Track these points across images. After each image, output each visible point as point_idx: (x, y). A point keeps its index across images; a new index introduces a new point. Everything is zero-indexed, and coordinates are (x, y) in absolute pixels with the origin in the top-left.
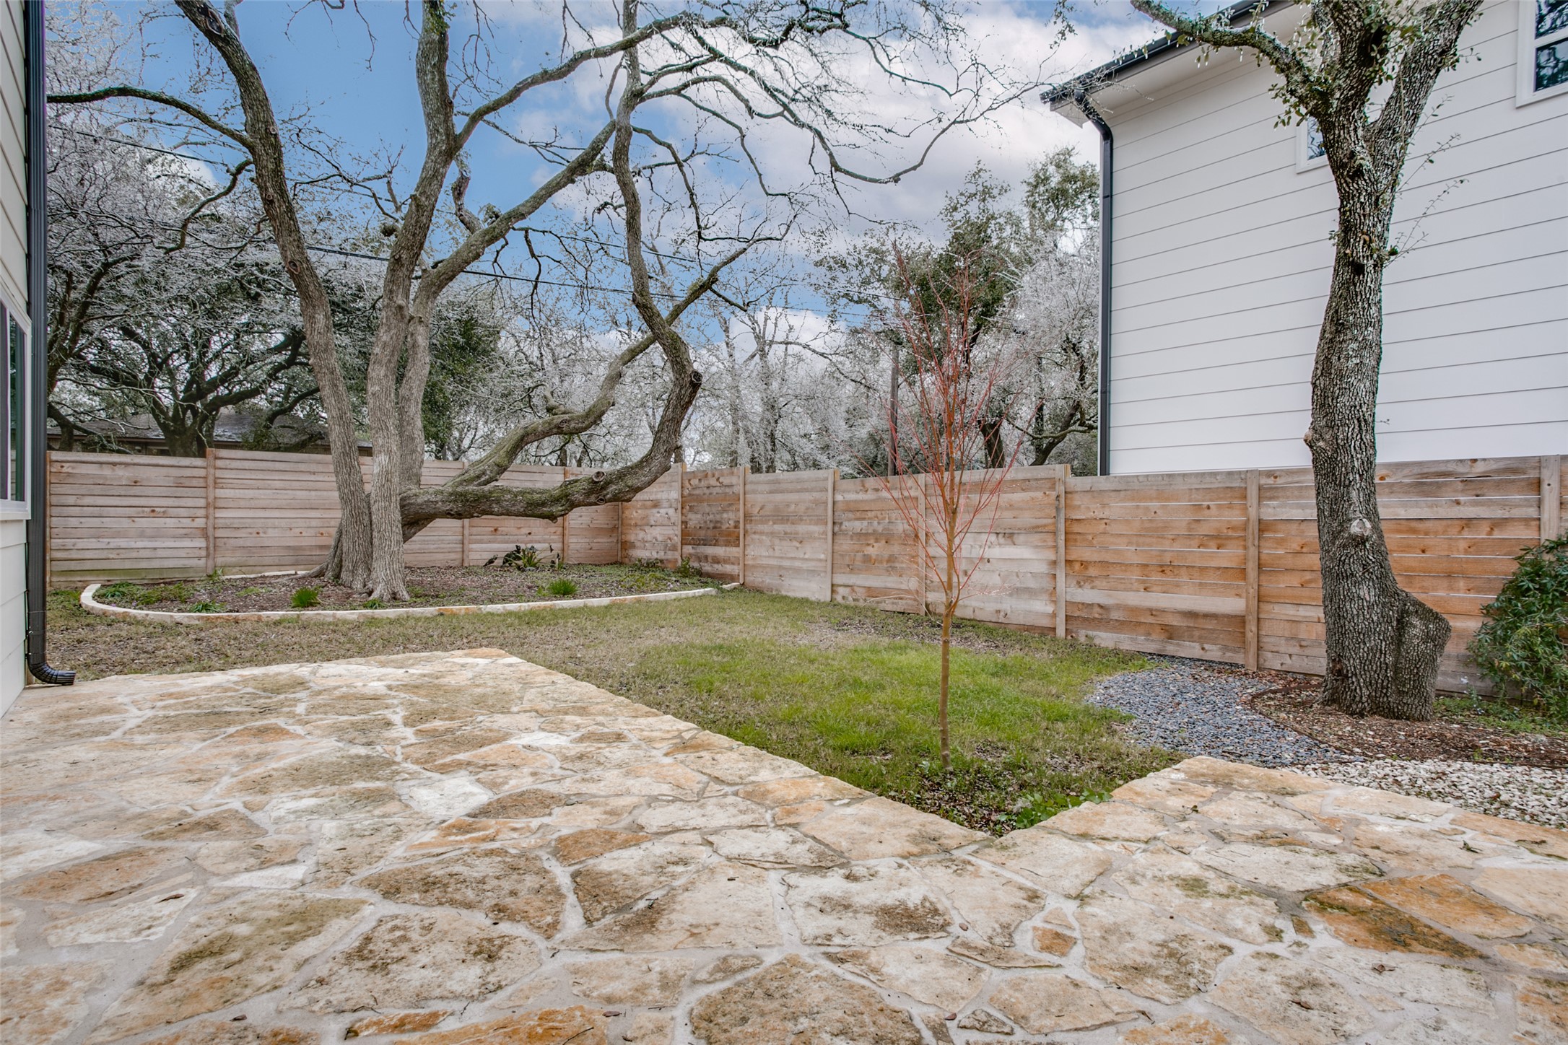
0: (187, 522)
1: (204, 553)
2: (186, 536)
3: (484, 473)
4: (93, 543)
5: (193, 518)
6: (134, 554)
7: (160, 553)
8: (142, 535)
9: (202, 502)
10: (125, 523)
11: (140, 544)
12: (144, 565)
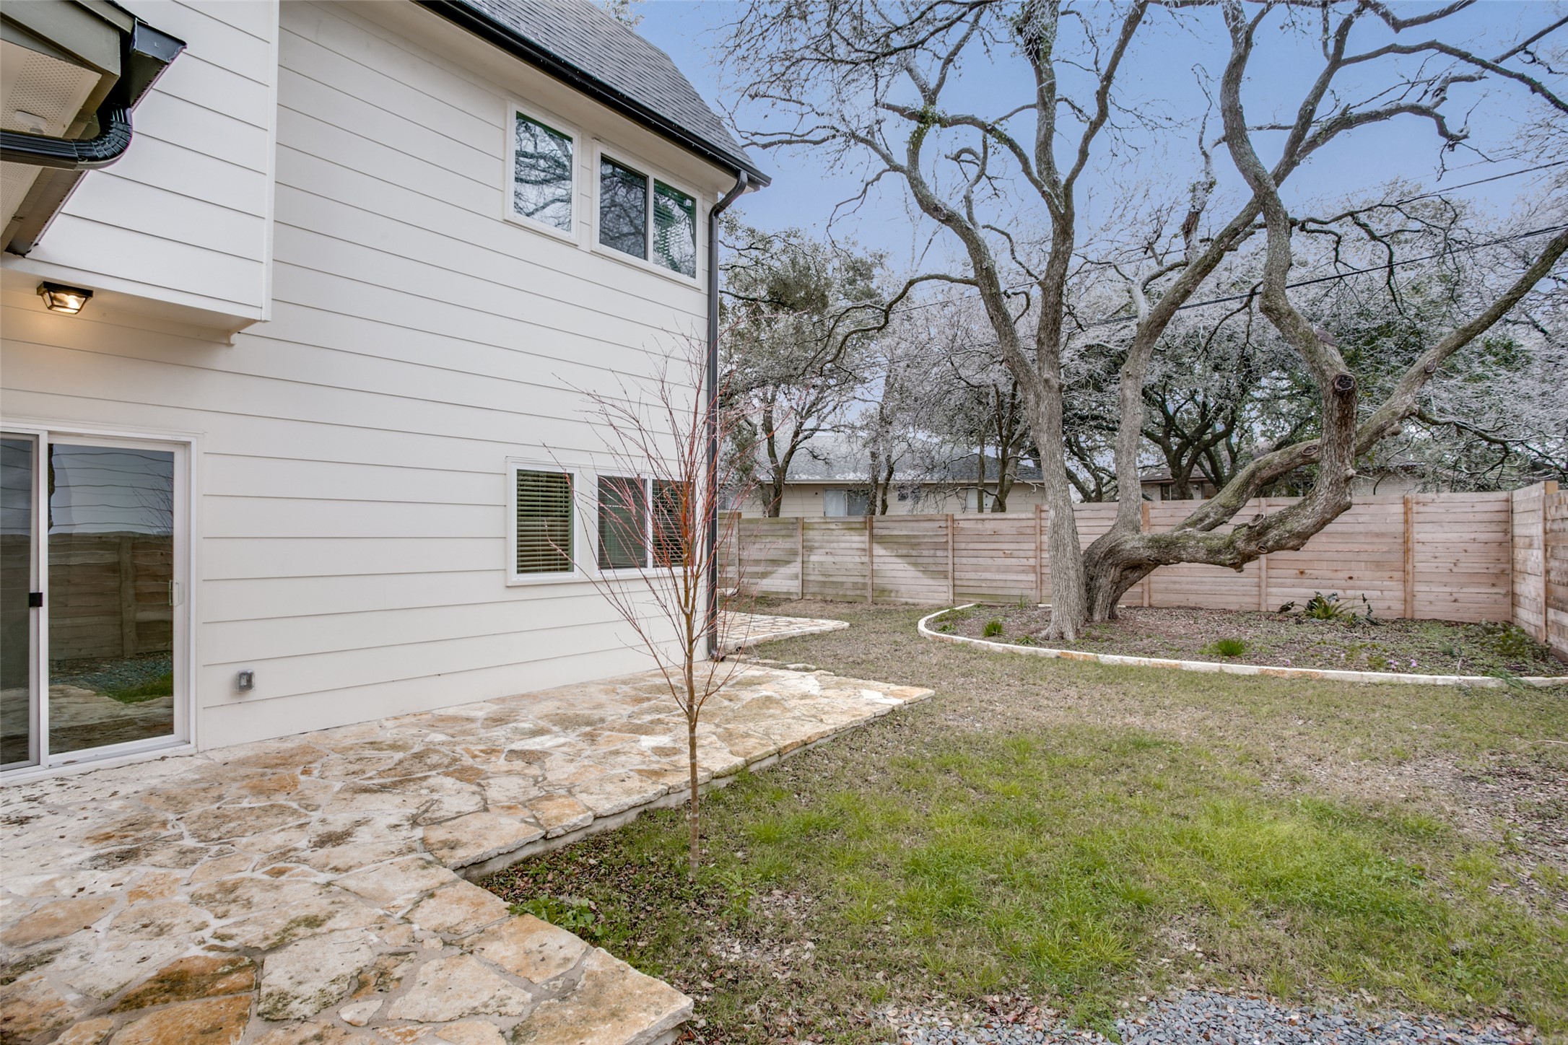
0: (1024, 561)
1: (1034, 585)
2: (1023, 572)
3: (1207, 516)
4: (973, 575)
5: (1027, 558)
6: (994, 584)
7: (1009, 584)
8: (999, 570)
9: (1033, 546)
10: (989, 561)
11: (997, 577)
12: (999, 592)
